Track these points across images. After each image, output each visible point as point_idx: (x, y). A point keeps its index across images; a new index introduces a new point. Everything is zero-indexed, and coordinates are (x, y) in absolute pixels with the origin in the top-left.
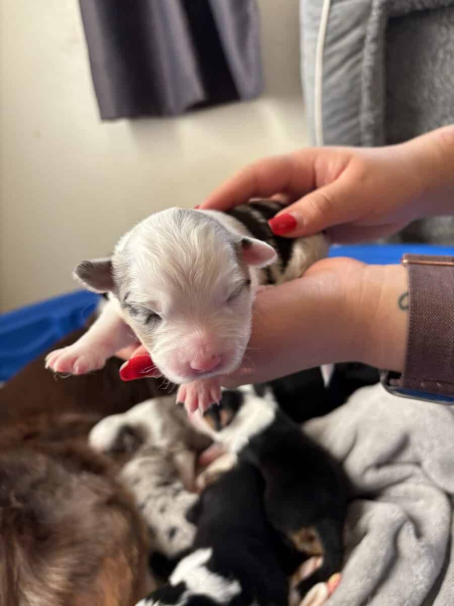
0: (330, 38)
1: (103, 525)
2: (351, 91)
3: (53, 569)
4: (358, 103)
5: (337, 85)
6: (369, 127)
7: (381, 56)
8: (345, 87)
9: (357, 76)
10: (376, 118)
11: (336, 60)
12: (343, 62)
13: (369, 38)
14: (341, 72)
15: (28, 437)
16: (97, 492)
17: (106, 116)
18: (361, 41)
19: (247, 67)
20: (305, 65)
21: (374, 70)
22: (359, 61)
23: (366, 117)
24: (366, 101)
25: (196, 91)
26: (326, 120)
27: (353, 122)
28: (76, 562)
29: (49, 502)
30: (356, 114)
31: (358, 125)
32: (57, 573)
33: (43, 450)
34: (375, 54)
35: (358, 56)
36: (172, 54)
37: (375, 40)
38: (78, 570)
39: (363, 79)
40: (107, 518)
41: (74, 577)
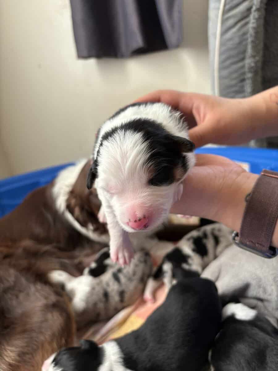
0: (227, 7)
1: (46, 320)
2: (240, 43)
3: (9, 348)
4: (244, 52)
5: (230, 39)
6: (251, 68)
7: (262, 21)
8: (237, 40)
9: (245, 34)
10: (256, 63)
11: (231, 22)
12: (236, 24)
13: (254, 8)
14: (234, 30)
15: (6, 257)
16: (46, 298)
17: (81, 55)
18: (249, 10)
19: (173, 26)
20: (211, 25)
21: (256, 29)
22: (247, 23)
23: (249, 62)
24: (250, 51)
25: (138, 41)
26: (222, 62)
27: (240, 64)
28: (25, 345)
29: (14, 303)
30: (243, 59)
31: (243, 67)
32: (11, 351)
33: (14, 266)
34: (257, 20)
35: (247, 20)
36: (125, 15)
37: (258, 10)
38: (25, 350)
39: (249, 35)
40: (49, 316)
41: (22, 355)
